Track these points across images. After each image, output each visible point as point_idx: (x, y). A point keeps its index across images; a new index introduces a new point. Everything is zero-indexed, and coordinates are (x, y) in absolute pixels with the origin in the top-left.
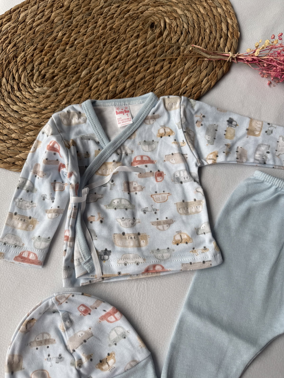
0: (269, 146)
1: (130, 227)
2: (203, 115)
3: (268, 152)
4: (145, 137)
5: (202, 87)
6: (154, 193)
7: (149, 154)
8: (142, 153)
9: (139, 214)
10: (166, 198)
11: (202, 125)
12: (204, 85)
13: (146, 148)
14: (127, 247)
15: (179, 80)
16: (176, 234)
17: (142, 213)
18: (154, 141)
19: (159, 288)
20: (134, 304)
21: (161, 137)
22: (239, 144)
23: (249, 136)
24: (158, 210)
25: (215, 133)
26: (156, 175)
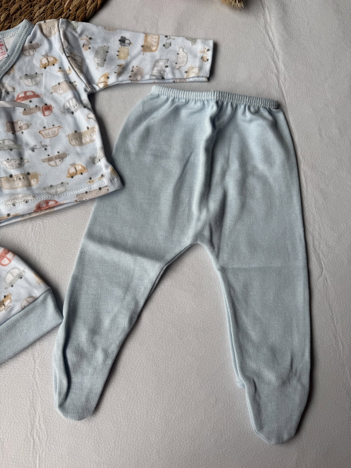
0: (168, 60)
1: (17, 168)
2: (89, 37)
3: (167, 67)
4: (26, 71)
5: (87, 8)
6: (42, 129)
7: (34, 89)
8: (26, 89)
9: (27, 154)
10: (57, 132)
11: (90, 48)
12: (89, 6)
13: (28, 82)
14: (16, 188)
15: (61, 4)
16: (70, 167)
17: (30, 152)
18: (38, 73)
19: (57, 225)
20: (30, 245)
21: (45, 68)
22: (135, 63)
23: (145, 53)
24: (48, 146)
25: (106, 55)
26: (43, 110)
